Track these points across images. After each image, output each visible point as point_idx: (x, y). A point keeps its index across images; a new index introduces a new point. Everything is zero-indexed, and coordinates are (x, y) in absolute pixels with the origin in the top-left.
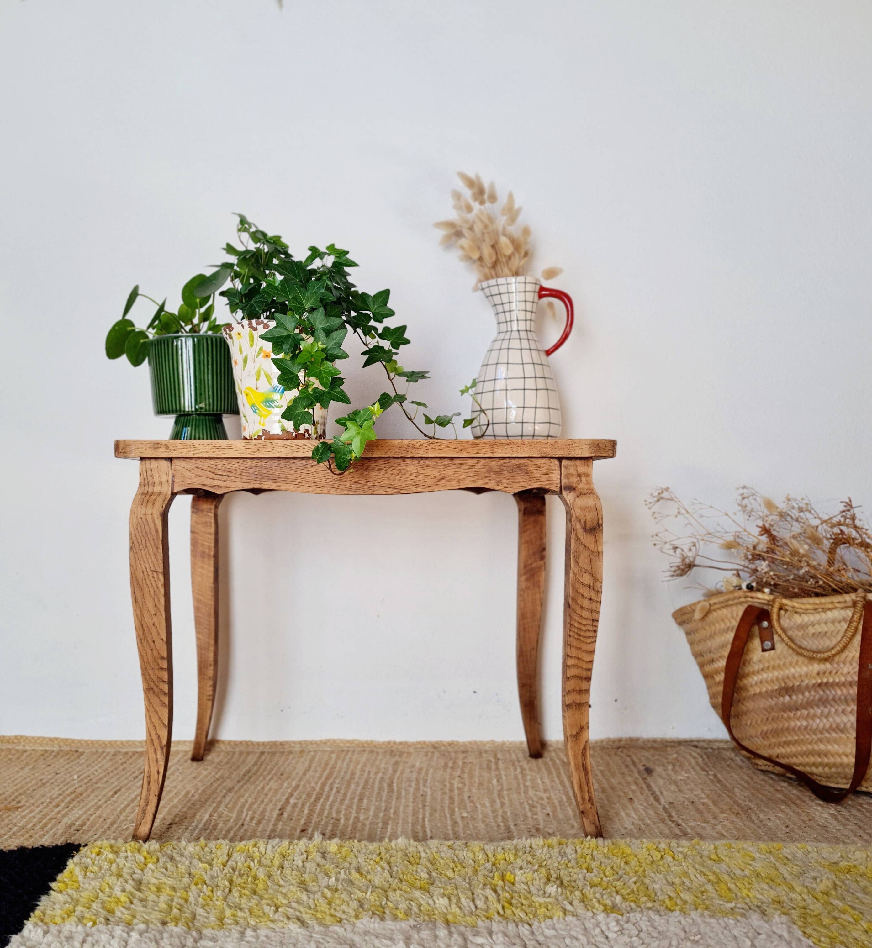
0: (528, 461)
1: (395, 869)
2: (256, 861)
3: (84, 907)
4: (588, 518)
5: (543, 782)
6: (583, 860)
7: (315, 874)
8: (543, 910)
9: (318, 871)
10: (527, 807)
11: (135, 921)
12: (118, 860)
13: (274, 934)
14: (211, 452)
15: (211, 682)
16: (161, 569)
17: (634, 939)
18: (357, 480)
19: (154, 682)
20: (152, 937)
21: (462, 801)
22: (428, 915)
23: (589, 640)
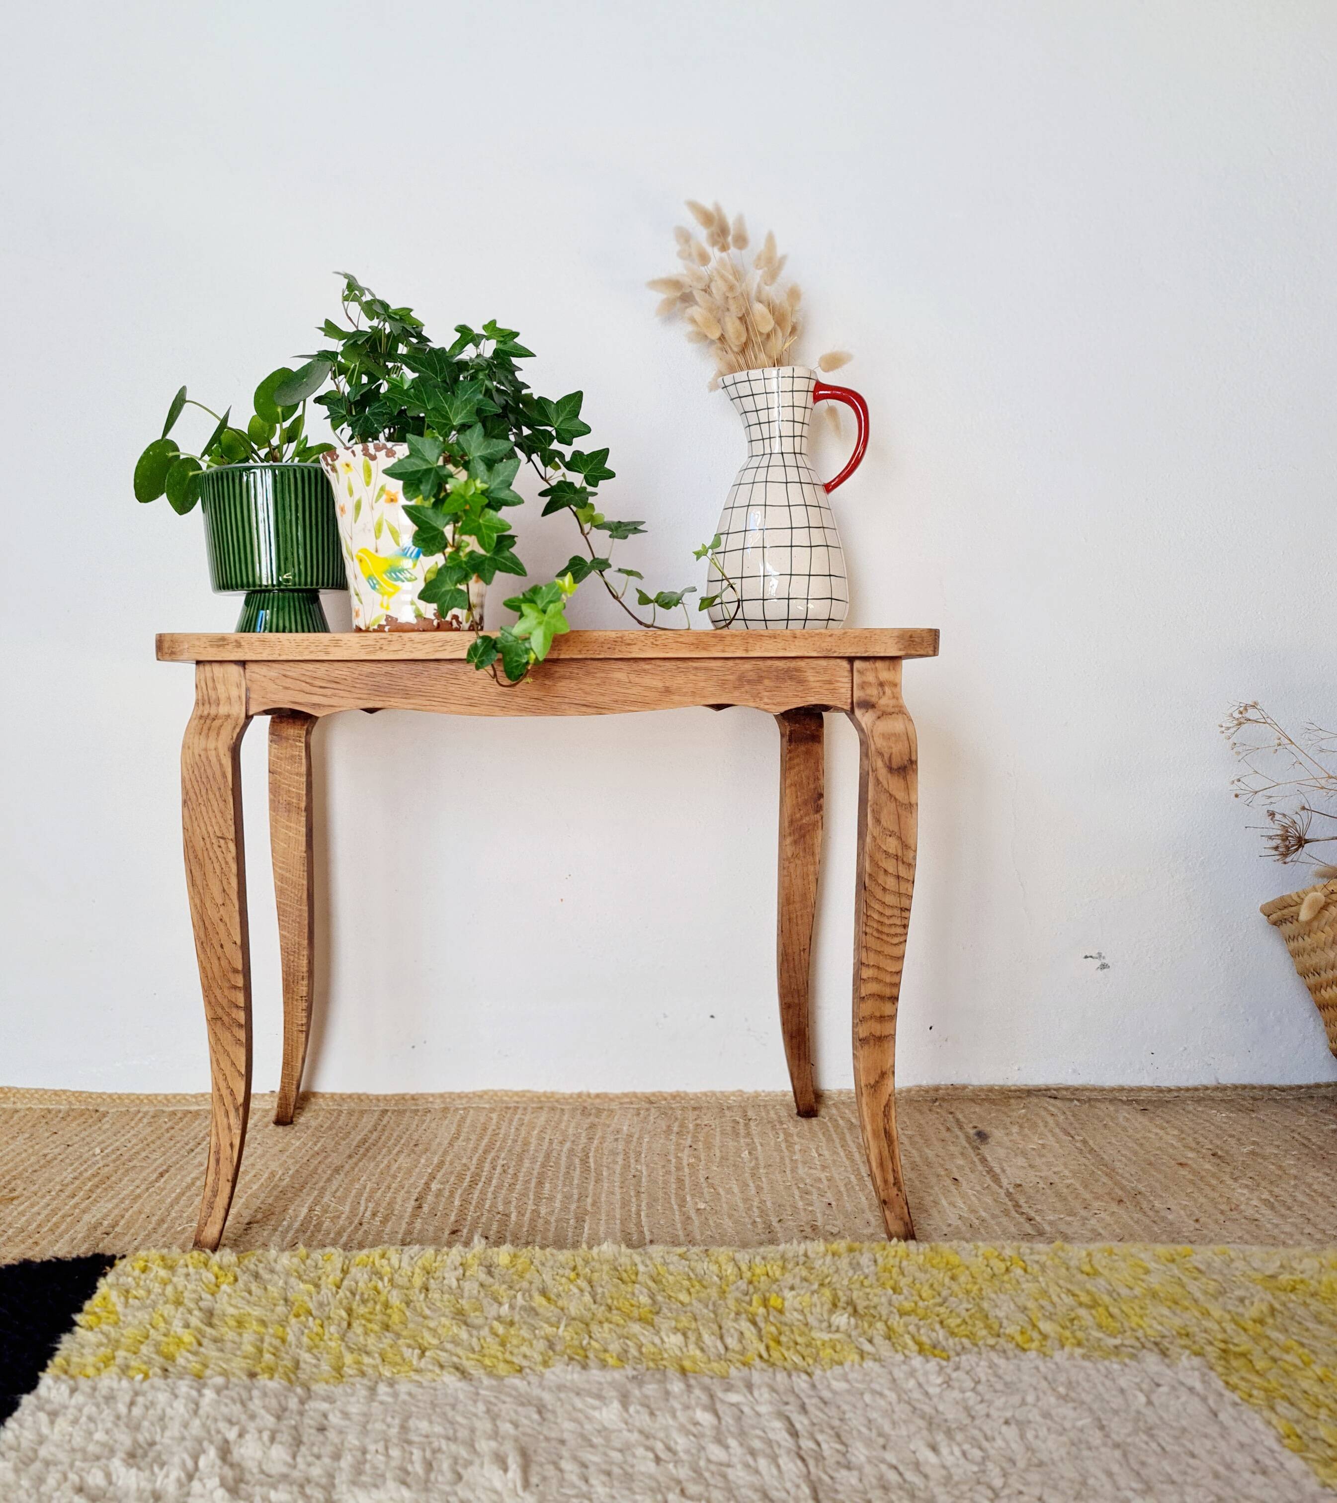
0: (801, 664)
1: (600, 1290)
2: (386, 1279)
3: (128, 1351)
4: (894, 750)
5: (820, 1155)
6: (887, 1274)
7: (477, 1299)
8: (829, 1351)
9: (482, 1294)
10: (797, 1193)
11: (208, 1372)
12: (175, 1279)
13: (420, 1390)
14: (306, 652)
15: (304, 1005)
16: (231, 835)
17: (969, 1394)
18: (536, 694)
19: (223, 1008)
20: (236, 1396)
21: (697, 1185)
22: (653, 1360)
23: (896, 940)
